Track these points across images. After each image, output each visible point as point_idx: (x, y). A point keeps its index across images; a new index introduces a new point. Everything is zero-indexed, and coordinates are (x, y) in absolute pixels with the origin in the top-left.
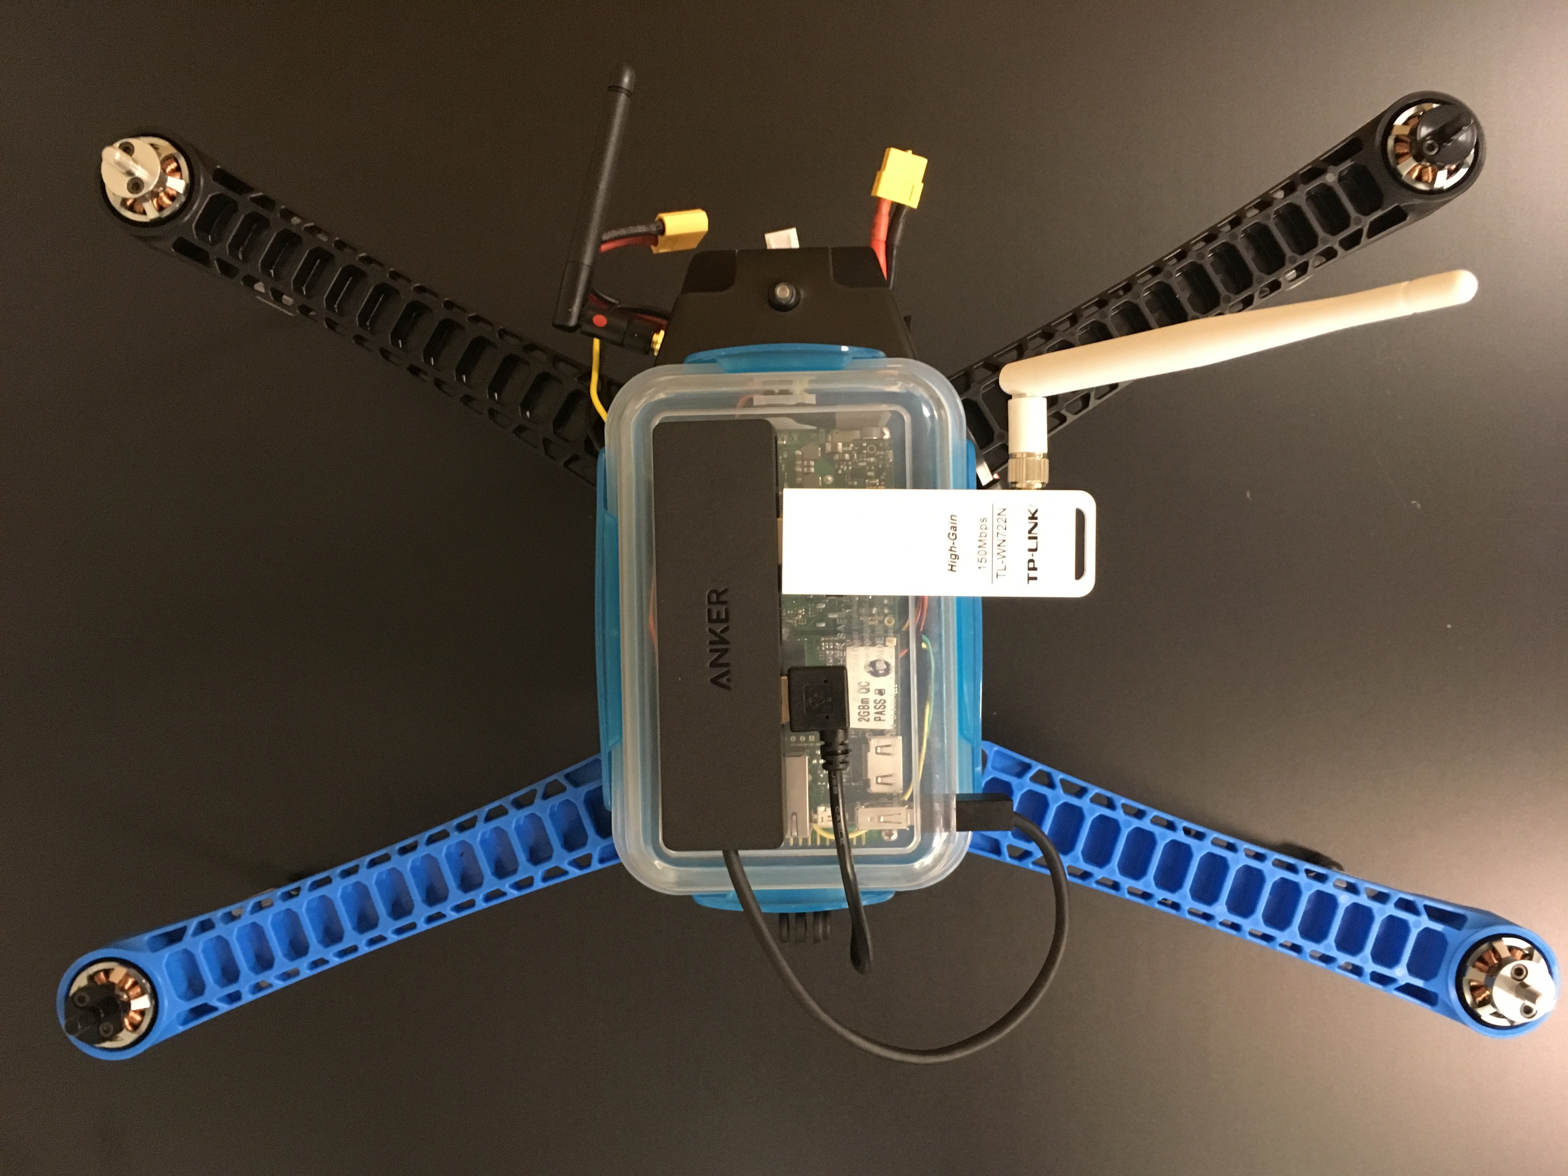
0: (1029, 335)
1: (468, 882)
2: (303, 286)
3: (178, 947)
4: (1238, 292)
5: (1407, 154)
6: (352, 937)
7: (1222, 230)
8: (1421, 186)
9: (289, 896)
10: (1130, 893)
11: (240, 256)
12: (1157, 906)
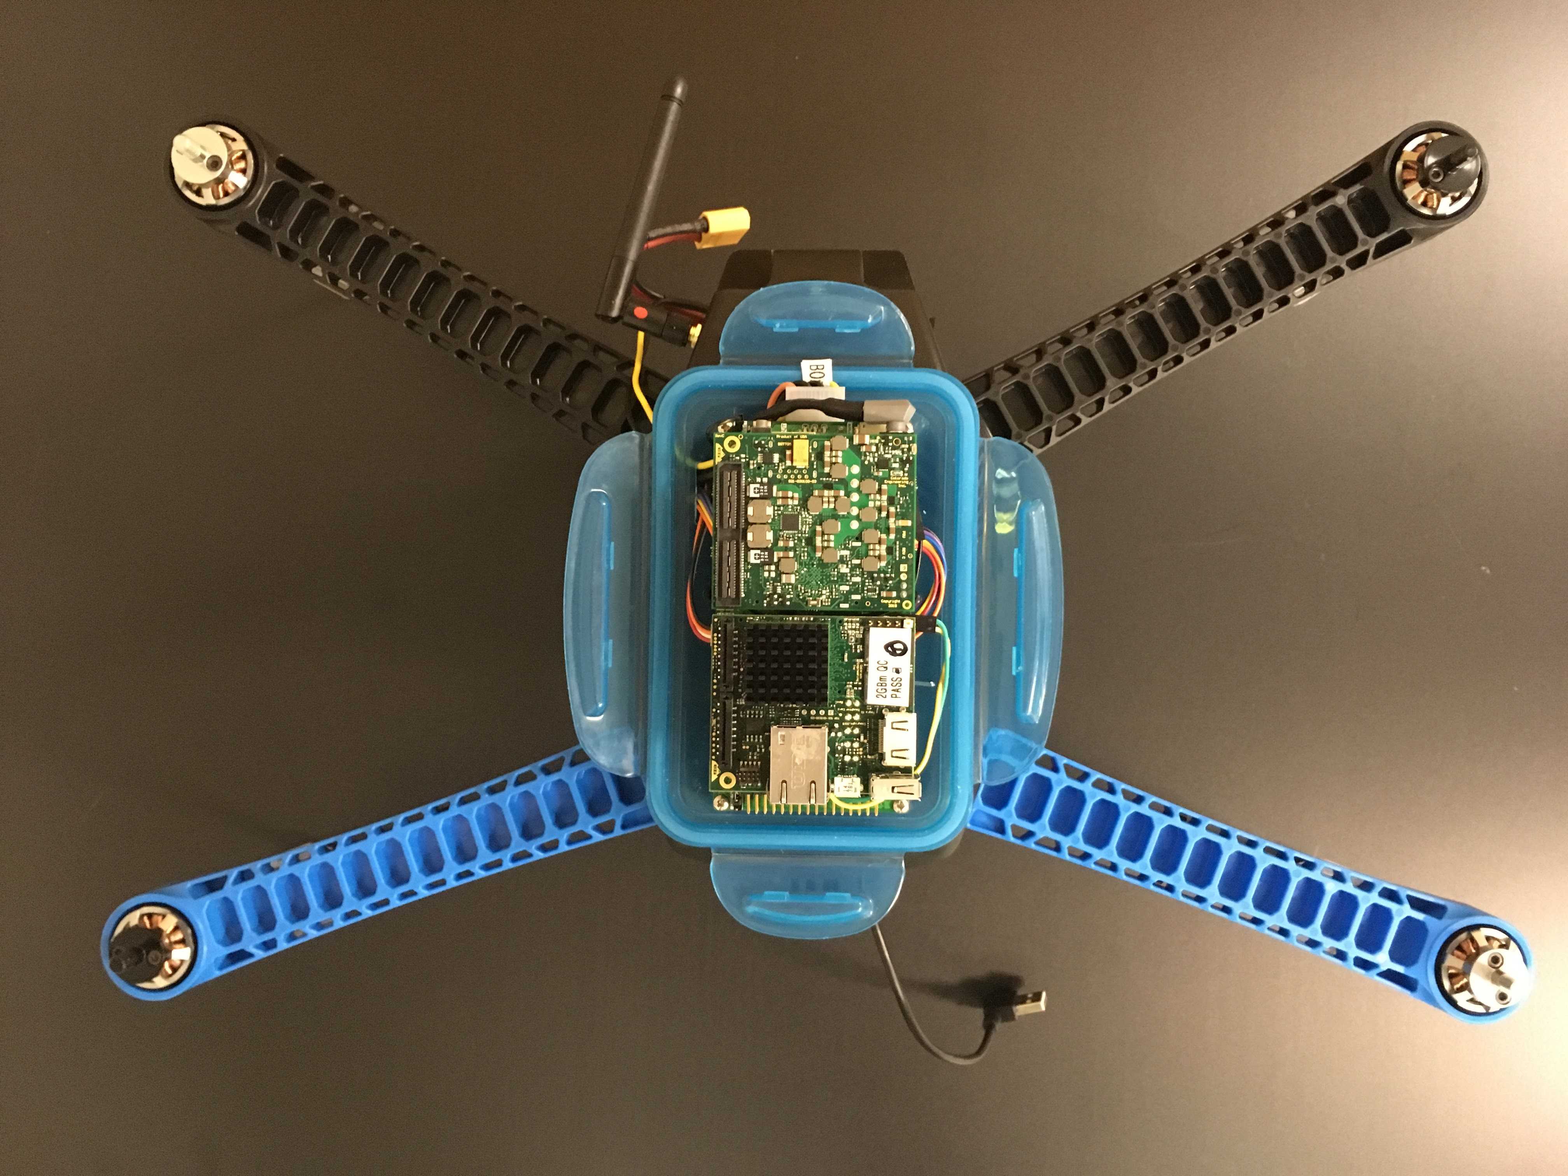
0: (1049, 340)
1: (497, 843)
2: (358, 271)
3: (219, 895)
4: (1248, 305)
5: (1413, 180)
6: (384, 890)
7: (1235, 246)
8: (1426, 211)
9: (325, 850)
10: (1127, 874)
11: (300, 241)
12: (1152, 888)
